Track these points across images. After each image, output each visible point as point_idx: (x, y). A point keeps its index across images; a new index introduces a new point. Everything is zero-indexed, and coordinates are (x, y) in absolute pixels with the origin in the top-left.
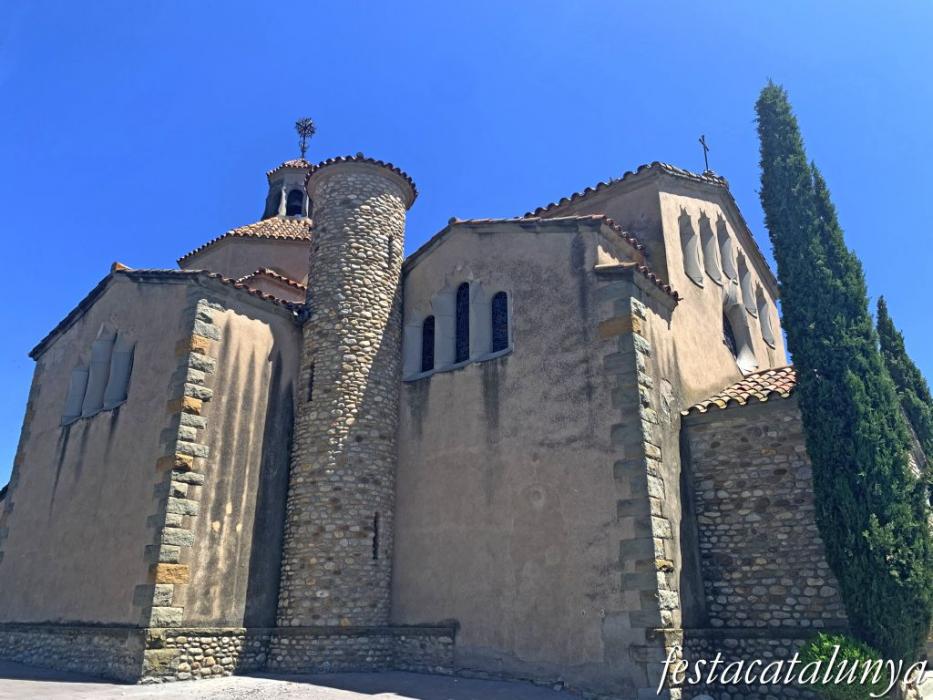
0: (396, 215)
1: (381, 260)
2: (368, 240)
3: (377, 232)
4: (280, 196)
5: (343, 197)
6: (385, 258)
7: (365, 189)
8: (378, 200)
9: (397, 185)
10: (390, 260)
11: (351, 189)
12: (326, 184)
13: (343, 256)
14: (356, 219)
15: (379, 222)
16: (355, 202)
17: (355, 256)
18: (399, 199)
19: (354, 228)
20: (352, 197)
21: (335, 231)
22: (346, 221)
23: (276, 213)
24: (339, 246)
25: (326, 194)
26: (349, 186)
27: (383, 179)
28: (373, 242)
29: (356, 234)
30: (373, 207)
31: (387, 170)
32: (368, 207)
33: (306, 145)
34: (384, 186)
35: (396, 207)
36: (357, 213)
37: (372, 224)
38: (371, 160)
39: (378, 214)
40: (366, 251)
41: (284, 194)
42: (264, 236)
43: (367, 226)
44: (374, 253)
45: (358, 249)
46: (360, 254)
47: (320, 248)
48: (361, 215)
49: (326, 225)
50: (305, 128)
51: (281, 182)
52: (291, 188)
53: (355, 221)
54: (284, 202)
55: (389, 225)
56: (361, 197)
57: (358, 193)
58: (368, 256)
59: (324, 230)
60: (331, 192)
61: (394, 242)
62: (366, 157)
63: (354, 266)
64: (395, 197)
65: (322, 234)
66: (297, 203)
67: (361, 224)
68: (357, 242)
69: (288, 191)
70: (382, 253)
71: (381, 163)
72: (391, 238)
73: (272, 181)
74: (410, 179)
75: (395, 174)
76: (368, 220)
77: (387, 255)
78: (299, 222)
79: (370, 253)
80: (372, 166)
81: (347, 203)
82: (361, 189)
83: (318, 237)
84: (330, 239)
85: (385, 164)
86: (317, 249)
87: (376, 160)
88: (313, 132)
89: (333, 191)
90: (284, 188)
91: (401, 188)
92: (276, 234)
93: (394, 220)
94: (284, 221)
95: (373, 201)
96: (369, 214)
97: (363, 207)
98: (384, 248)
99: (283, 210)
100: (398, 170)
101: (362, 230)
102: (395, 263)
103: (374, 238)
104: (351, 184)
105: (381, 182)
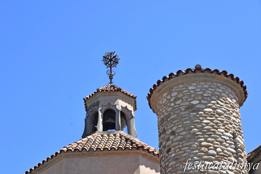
0: (235, 114)
1: (230, 156)
2: (215, 138)
3: (222, 131)
4: (96, 116)
5: (187, 103)
6: (233, 153)
7: (205, 95)
8: (218, 103)
9: (232, 89)
10: (237, 156)
11: (193, 96)
12: (170, 94)
13: (196, 154)
14: (202, 120)
15: (222, 121)
16: (197, 106)
17: (207, 153)
18: (235, 101)
19: (201, 129)
20: (194, 102)
21: (184, 133)
22: (193, 123)
23: (95, 130)
24: (190, 146)
25: (171, 102)
26: (191, 94)
27: (219, 85)
28: (220, 139)
29: (204, 133)
30: (214, 109)
31: (222, 76)
32: (210, 110)
33: (113, 73)
34: (221, 91)
35: (233, 107)
36: (201, 115)
37: (217, 124)
38: (208, 70)
39: (220, 115)
40: (215, 149)
41: (100, 114)
42: (91, 149)
43: (212, 126)
44: (223, 150)
45: (207, 147)
46: (210, 152)
47: (172, 149)
48: (205, 117)
49: (174, 129)
50: (111, 60)
51: (97, 104)
52: (105, 108)
53: (201, 122)
54: (101, 120)
55: (231, 124)
56: (203, 102)
57: (200, 98)
58: (218, 153)
59: (173, 133)
60: (175, 100)
61: (237, 138)
62: (204, 68)
63: (207, 163)
64: (231, 99)
65: (172, 137)
66: (110, 120)
67: (207, 124)
68: (206, 141)
69: (103, 111)
70: (229, 148)
71: (217, 71)
72: (234, 136)
73: (88, 105)
74: (242, 83)
75: (229, 79)
76: (212, 121)
77: (234, 151)
78: (115, 135)
79: (219, 150)
80: (209, 74)
81: (190, 107)
82: (202, 95)
83: (168, 140)
84: (181, 140)
85: (220, 71)
86: (169, 151)
87: (212, 70)
88: (117, 63)
89: (177, 99)
90: (100, 109)
91: (235, 91)
92: (102, 146)
93: (234, 119)
94: (102, 136)
95: (214, 104)
96: (211, 116)
97: (207, 110)
98: (230, 144)
99: (100, 127)
100: (232, 76)
101: (209, 130)
102: (242, 158)
103: (220, 135)
104: (192, 92)
105: (218, 87)
